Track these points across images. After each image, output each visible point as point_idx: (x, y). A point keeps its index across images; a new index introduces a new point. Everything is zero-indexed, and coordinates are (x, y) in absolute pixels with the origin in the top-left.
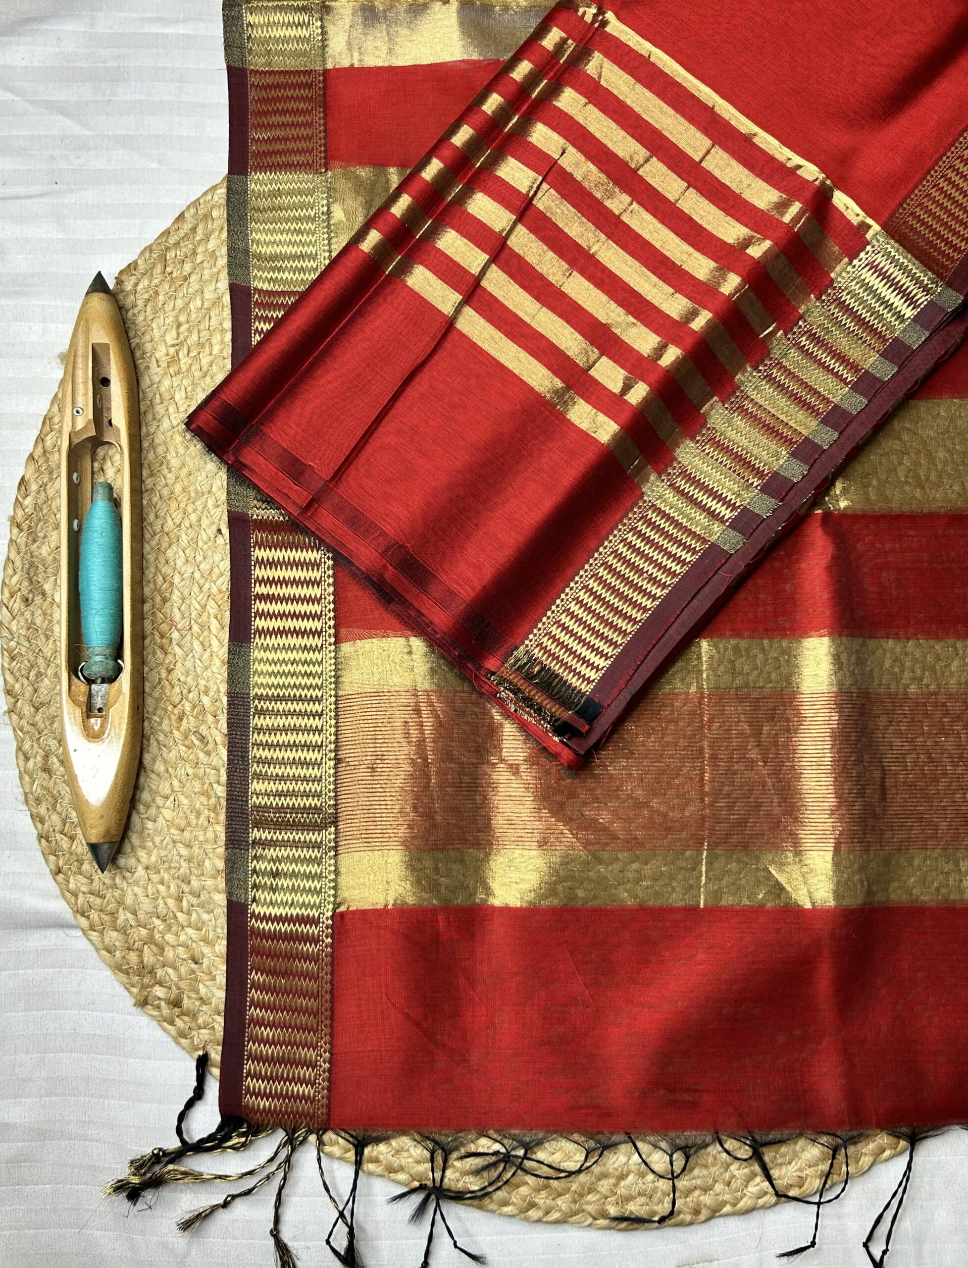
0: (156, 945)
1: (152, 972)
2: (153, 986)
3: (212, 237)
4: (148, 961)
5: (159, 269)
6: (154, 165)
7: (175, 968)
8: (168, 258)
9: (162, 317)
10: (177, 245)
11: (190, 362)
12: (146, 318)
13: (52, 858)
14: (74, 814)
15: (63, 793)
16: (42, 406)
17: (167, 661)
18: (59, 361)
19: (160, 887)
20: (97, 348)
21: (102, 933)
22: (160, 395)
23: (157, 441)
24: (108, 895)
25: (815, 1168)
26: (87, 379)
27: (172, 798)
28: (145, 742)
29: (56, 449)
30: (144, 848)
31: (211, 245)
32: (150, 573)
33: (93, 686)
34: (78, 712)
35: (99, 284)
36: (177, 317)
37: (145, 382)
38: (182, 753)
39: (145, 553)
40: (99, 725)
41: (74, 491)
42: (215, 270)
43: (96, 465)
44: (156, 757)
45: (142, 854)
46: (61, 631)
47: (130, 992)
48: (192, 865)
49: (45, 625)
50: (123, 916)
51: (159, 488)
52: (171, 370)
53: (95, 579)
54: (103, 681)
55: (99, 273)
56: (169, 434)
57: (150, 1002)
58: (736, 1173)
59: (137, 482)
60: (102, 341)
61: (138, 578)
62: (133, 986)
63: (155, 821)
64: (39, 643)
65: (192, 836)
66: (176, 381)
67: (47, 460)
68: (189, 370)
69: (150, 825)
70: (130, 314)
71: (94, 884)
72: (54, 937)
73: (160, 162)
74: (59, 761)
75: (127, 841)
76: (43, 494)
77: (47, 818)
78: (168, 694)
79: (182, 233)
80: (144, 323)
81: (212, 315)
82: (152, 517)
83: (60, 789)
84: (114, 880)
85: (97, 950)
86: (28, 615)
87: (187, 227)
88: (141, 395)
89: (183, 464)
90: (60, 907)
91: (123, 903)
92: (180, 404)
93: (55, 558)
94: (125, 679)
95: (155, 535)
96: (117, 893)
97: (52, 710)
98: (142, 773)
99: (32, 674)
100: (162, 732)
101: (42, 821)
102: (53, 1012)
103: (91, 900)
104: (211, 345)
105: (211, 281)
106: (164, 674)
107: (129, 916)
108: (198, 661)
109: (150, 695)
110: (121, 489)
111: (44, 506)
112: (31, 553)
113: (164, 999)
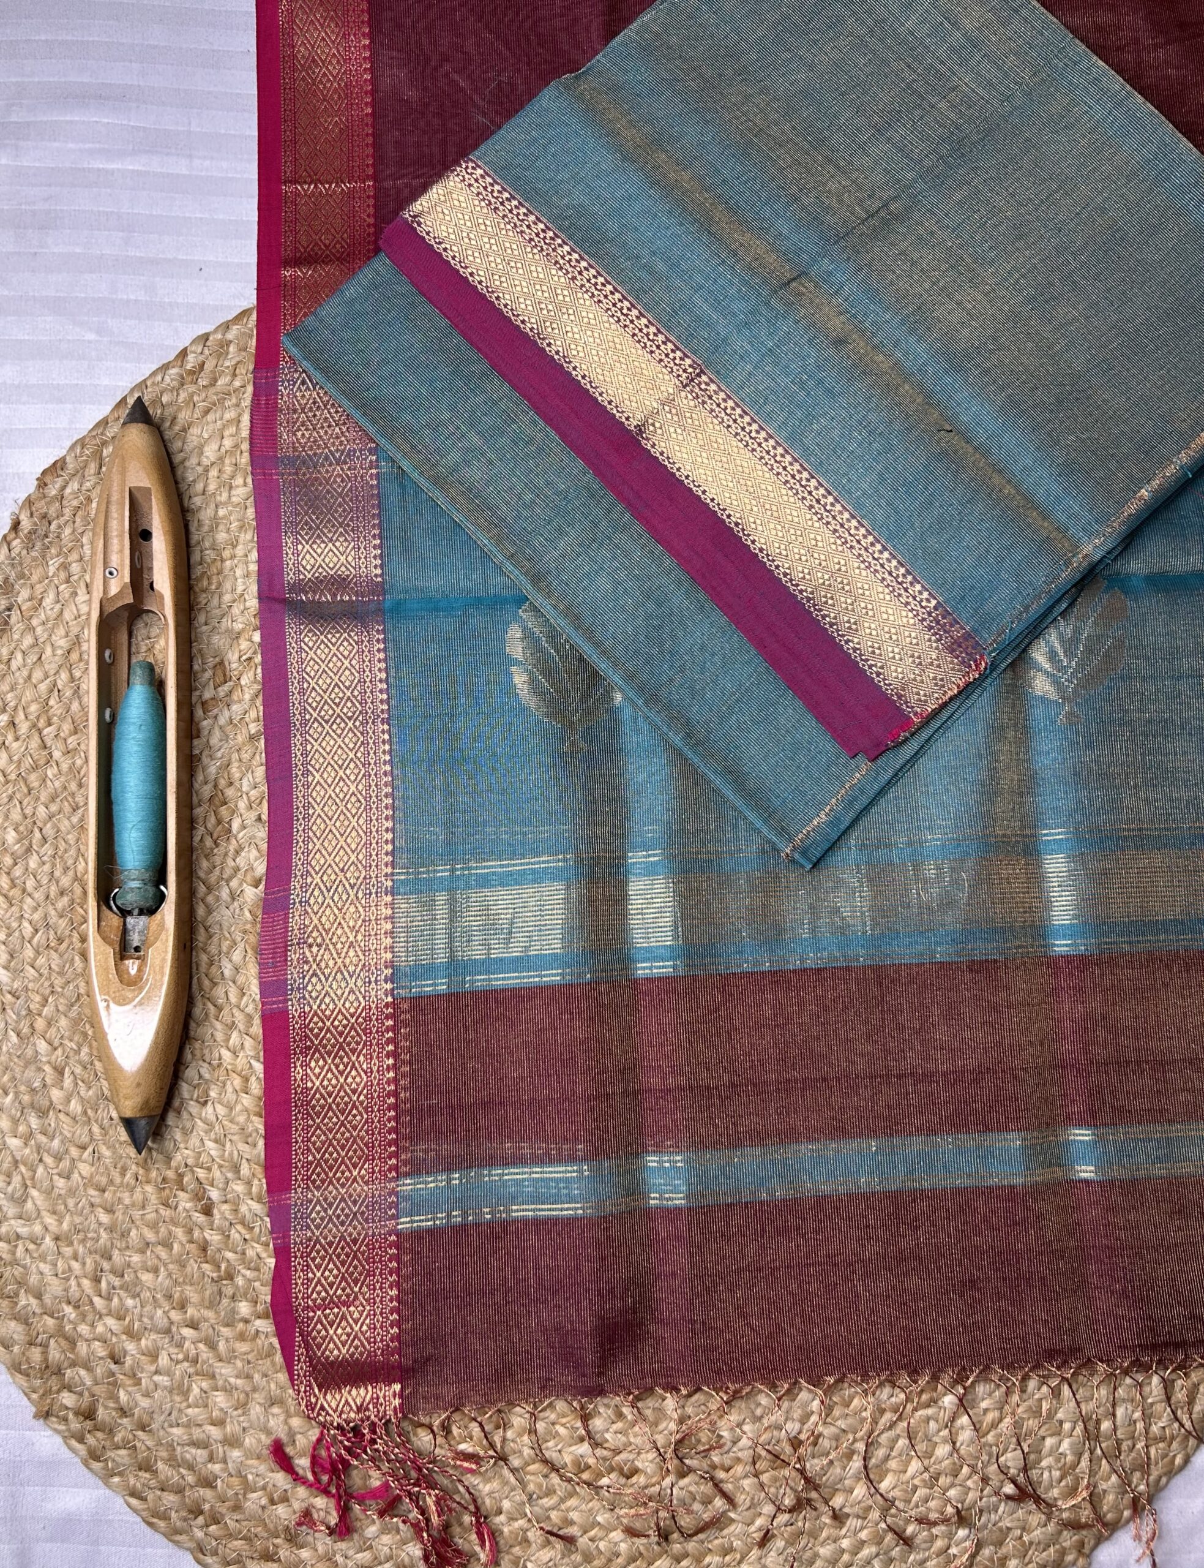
0: (67, 1339)
1: (59, 1372)
2: (58, 1392)
4: (54, 1359)
5: (92, 468)
7: (89, 1369)
8: (105, 453)
19: (75, 1265)
27: (90, 1149)
30: (54, 1213)
47: (29, 1399)
48: (114, 1235)
57: (55, 1412)
62: (34, 1392)
65: (116, 1199)
73: (98, 332)
91: (25, 1284)
95: (78, 808)
96: (18, 1271)
100: (80, 1062)
107: (34, 1302)
113: (72, 1409)
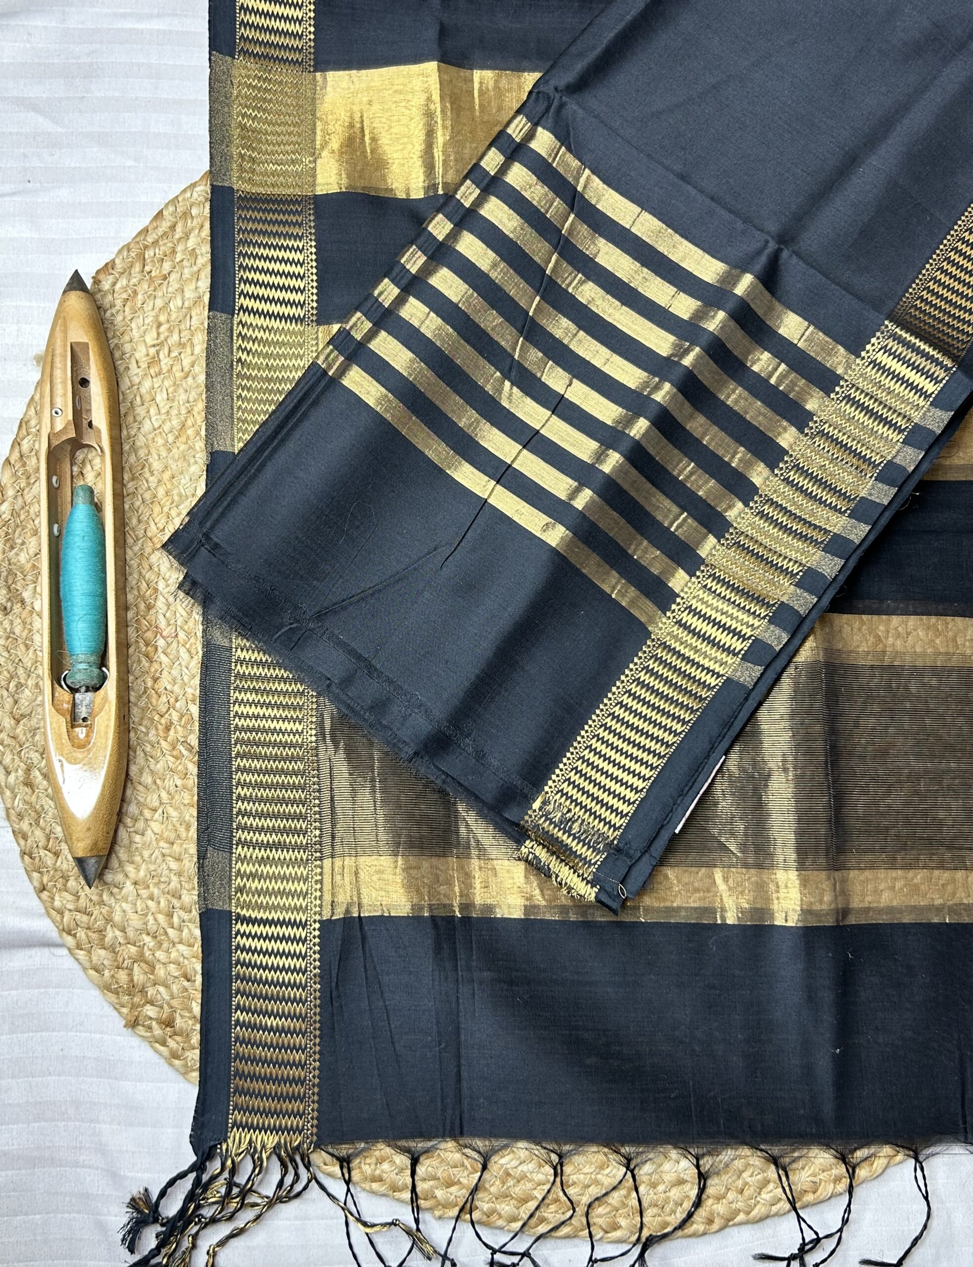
0: (147, 963)
1: (143, 991)
2: (144, 1005)
3: (192, 235)
4: (138, 980)
5: (137, 267)
6: (130, 163)
7: (167, 987)
8: (146, 256)
9: (141, 317)
10: (155, 243)
11: (171, 362)
12: (124, 318)
13: (35, 875)
14: (58, 829)
15: (46, 807)
16: (18, 409)
17: (153, 670)
18: (35, 363)
19: (150, 903)
20: (76, 348)
21: (89, 952)
22: (141, 396)
23: (138, 444)
24: (95, 912)
25: (829, 1173)
26: (66, 379)
27: (160, 811)
28: (131, 753)
29: (33, 453)
30: (133, 863)
31: (191, 243)
32: (132, 580)
33: (77, 695)
34: (62, 722)
35: (76, 282)
36: (157, 316)
37: (125, 384)
38: (171, 765)
39: (128, 559)
40: (84, 735)
41: (53, 494)
42: (195, 269)
43: (75, 469)
44: (143, 769)
45: (130, 868)
46: (43, 639)
47: (119, 1012)
48: (182, 879)
49: (24, 635)
50: (111, 934)
51: (141, 491)
52: (152, 371)
53: (78, 584)
54: (87, 690)
55: (76, 271)
56: (151, 436)
57: (141, 1023)
58: (749, 1180)
59: (118, 486)
60: (80, 340)
61: (122, 585)
62: (123, 1006)
63: (143, 835)
64: (19, 653)
65: (182, 850)
66: (157, 382)
67: (24, 465)
68: (170, 370)
69: (137, 838)
70: (108, 314)
71: (81, 901)
72: (39, 957)
73: (136, 160)
74: (42, 774)
75: (114, 855)
76: (20, 500)
77: (30, 834)
78: (154, 703)
79: (160, 232)
80: (123, 323)
81: (193, 314)
82: (134, 521)
83: (43, 803)
84: (101, 896)
85: (85, 969)
86: (6, 624)
87: (165, 225)
88: (121, 397)
89: (166, 467)
90: (45, 926)
91: (111, 920)
92: (161, 406)
93: (34, 566)
94: (111, 687)
95: (138, 540)
96: (105, 910)
97: (33, 723)
98: (129, 785)
99: (12, 685)
100: (149, 742)
101: (25, 837)
102: (39, 1034)
103: (78, 917)
104: (192, 345)
105: (191, 280)
106: (150, 683)
107: (118, 933)
108: (184, 669)
109: (136, 705)
110: (103, 494)
111: (22, 512)
112: (9, 560)
113: (156, 1019)
